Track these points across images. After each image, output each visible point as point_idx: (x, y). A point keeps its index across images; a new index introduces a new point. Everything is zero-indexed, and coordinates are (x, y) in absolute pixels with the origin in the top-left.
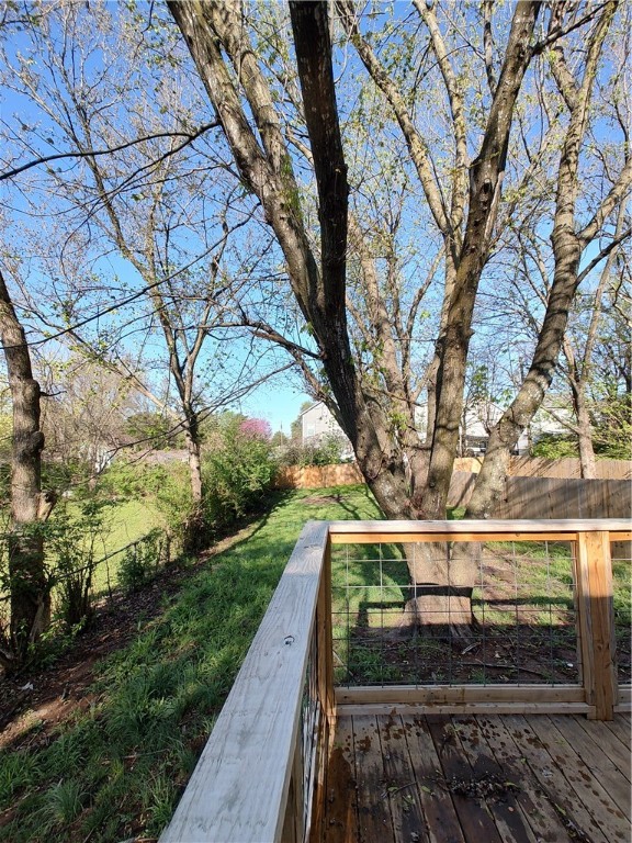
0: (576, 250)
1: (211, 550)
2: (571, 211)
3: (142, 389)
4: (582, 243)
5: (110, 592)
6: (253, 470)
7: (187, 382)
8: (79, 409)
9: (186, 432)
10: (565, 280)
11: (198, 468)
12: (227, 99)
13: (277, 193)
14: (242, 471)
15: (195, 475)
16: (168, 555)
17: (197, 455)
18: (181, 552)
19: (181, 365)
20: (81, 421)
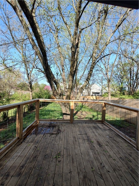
0: (95, 60)
1: (34, 111)
2: (95, 53)
3: (20, 78)
4: (96, 59)
5: (12, 116)
6: (44, 96)
7: (30, 77)
8: (6, 81)
9: (29, 87)
10: (93, 65)
11: (32, 94)
12: (30, 36)
13: (38, 51)
14: (42, 96)
15: (31, 96)
16: (24, 111)
17: (32, 92)
18: (27, 110)
19: (29, 73)
20: (7, 83)
